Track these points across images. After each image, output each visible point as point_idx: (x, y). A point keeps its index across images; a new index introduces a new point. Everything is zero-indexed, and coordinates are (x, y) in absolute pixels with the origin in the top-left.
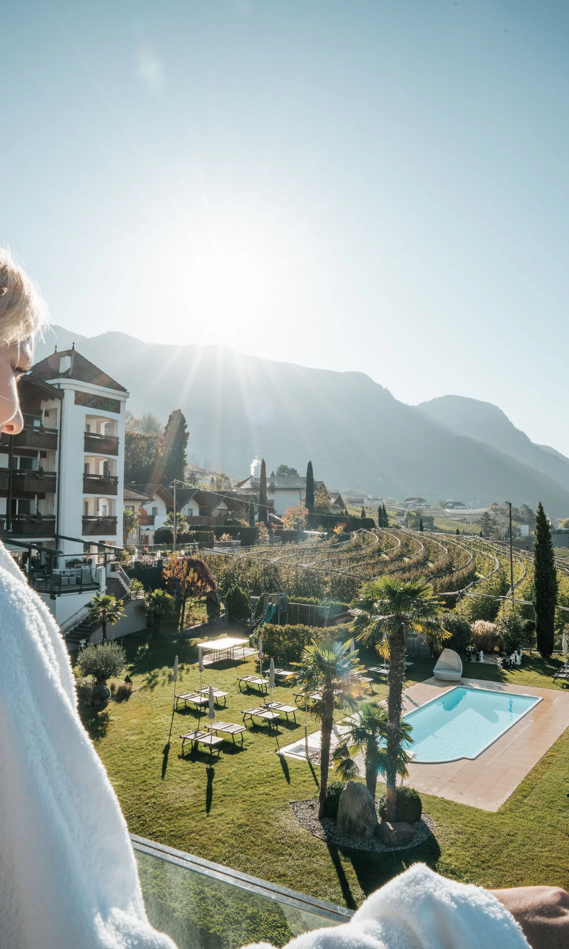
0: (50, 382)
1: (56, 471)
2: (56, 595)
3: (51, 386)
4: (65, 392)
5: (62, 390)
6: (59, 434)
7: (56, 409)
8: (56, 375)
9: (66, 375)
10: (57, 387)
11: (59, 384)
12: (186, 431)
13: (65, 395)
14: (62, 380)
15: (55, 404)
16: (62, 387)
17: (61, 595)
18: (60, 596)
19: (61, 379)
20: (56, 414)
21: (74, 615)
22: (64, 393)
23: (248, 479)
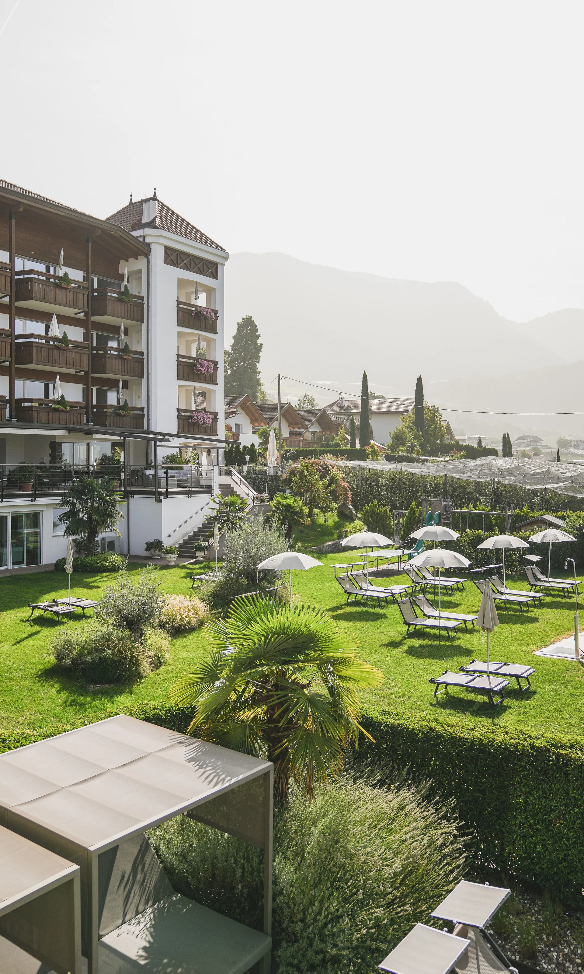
0: (135, 234)
1: (144, 350)
2: (163, 497)
3: (136, 238)
4: (153, 246)
5: (149, 245)
6: (145, 302)
7: (140, 271)
8: (139, 225)
9: (151, 224)
10: (141, 240)
11: (144, 237)
12: (259, 341)
13: (152, 251)
14: (147, 231)
15: (140, 264)
16: (148, 240)
17: (169, 496)
18: (166, 497)
19: (146, 229)
20: (141, 278)
21: (182, 525)
22: (151, 249)
23: (336, 402)
